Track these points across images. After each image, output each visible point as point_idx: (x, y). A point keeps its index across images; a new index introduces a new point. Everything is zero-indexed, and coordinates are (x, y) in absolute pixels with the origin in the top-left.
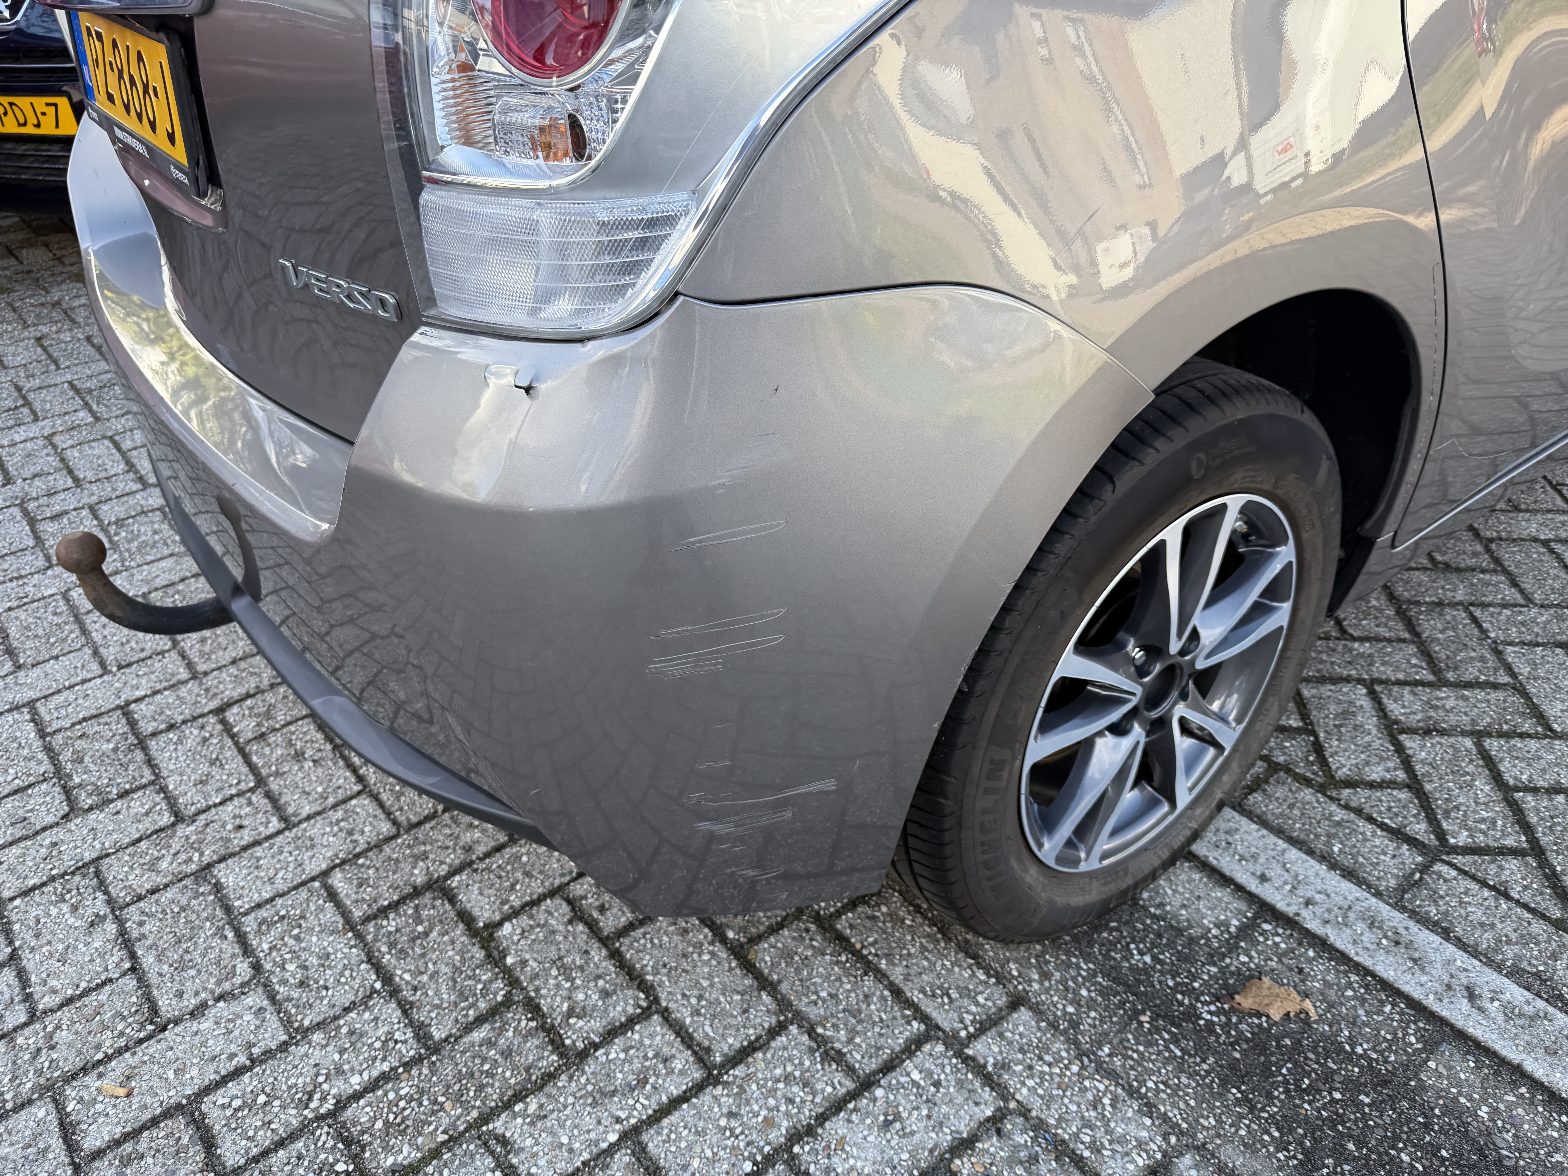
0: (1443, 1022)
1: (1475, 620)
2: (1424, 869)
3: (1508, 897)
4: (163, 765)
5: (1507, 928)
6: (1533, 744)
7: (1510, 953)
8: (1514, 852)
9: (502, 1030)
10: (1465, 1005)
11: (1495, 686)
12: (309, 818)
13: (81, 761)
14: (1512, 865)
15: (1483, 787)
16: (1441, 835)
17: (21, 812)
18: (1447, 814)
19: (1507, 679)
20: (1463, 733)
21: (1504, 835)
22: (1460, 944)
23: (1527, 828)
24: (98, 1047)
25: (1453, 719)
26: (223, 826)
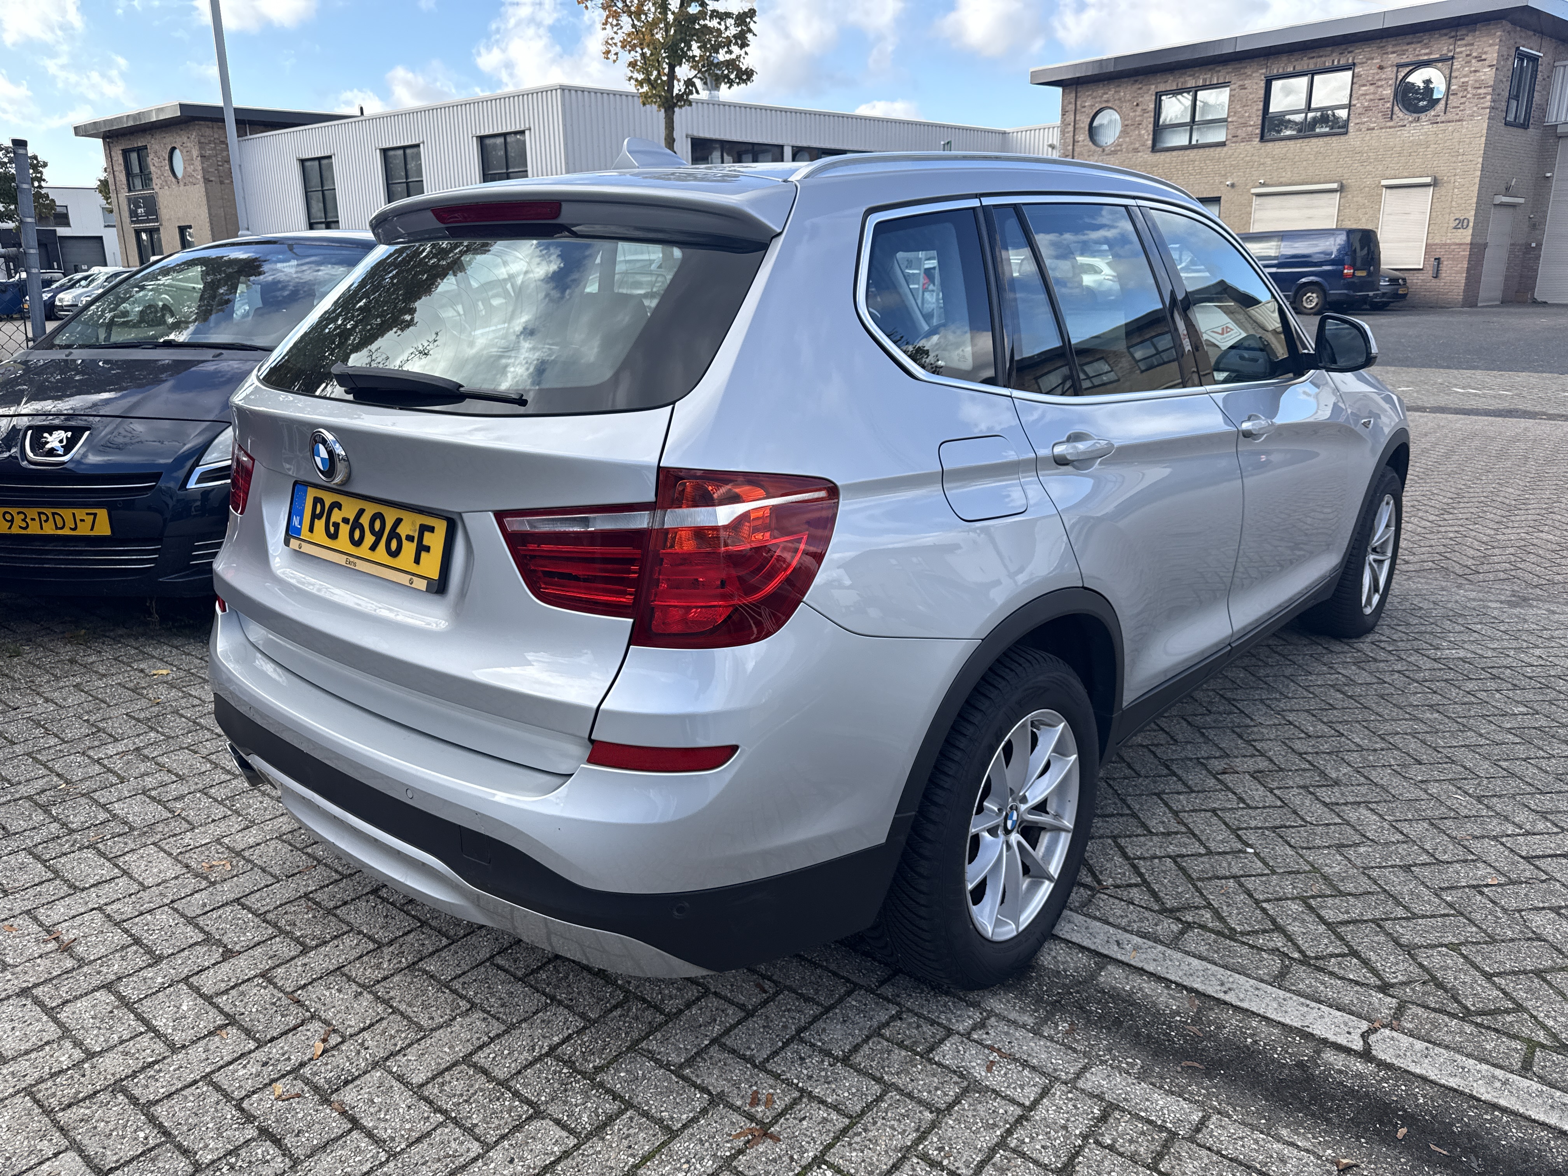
0: (1106, 956)
1: (1109, 785)
2: (1093, 896)
3: (1133, 904)
4: (352, 921)
5: (1134, 916)
6: (1142, 839)
7: (1135, 926)
8: (1136, 885)
9: (629, 1010)
10: (1116, 948)
11: (1122, 815)
12: (465, 936)
13: (295, 925)
14: (1135, 890)
15: (1118, 859)
16: (1099, 882)
17: (271, 953)
18: (1101, 873)
19: (1128, 812)
20: (1108, 837)
21: (1130, 879)
22: (1113, 926)
23: (1141, 875)
24: (396, 1045)
25: (1101, 832)
26: (412, 945)
